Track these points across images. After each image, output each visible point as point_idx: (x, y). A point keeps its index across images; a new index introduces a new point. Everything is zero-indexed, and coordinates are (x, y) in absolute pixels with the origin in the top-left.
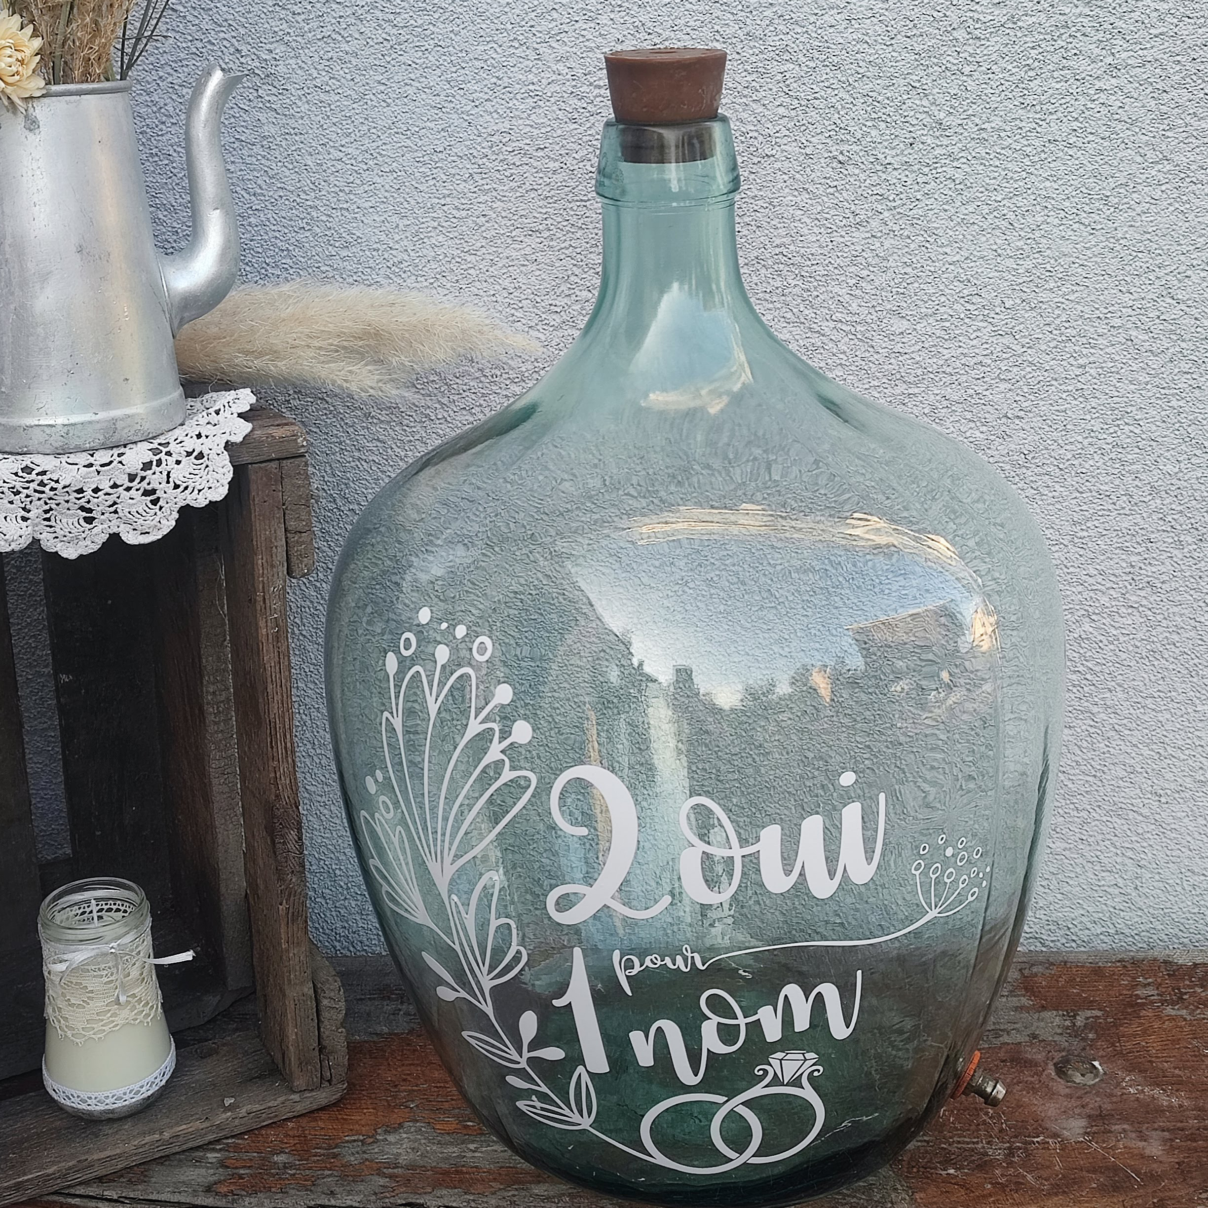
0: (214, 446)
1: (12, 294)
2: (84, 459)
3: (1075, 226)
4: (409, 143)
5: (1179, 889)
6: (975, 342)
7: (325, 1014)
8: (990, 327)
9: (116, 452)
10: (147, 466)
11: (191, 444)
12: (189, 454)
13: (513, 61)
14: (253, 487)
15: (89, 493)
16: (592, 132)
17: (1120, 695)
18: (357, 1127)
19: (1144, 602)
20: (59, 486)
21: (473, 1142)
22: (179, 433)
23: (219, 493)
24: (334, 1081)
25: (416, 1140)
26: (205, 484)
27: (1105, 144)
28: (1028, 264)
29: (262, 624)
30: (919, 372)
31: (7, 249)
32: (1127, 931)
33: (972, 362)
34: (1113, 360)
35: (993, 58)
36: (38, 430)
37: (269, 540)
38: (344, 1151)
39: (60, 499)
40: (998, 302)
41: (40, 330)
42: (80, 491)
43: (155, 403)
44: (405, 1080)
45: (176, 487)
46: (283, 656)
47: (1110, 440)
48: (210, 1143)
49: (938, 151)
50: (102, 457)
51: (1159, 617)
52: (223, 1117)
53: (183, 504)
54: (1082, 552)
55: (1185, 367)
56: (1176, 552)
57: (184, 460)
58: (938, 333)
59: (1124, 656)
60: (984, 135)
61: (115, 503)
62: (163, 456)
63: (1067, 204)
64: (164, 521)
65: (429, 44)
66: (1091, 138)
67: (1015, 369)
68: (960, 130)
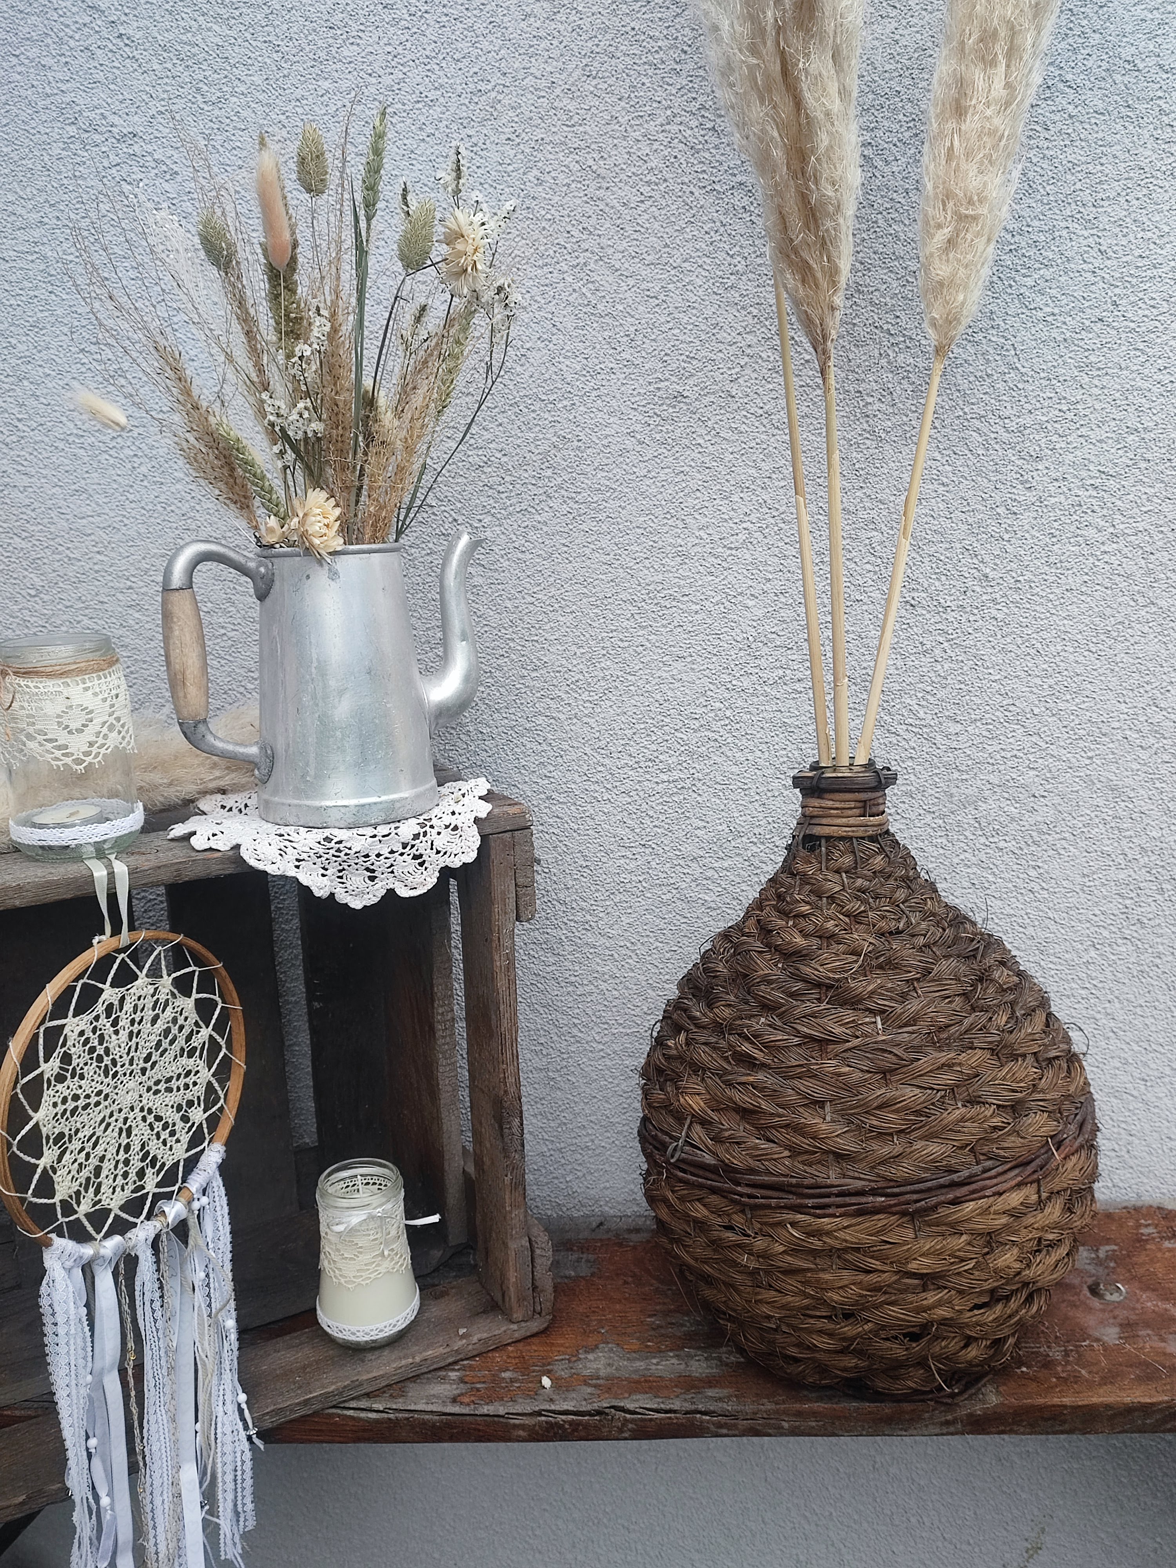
0: (465, 820)
1: (317, 705)
2: (370, 831)
3: (1086, 653)
4: (585, 590)
5: (1160, 1151)
6: (1011, 740)
7: (538, 1261)
8: (1022, 730)
9: (393, 826)
10: (416, 836)
11: (448, 819)
12: (447, 827)
13: (666, 529)
14: (493, 852)
15: (373, 857)
16: (725, 582)
17: (1117, 1005)
18: (562, 1349)
19: (1135, 935)
20: (352, 852)
21: (654, 1357)
22: (436, 811)
23: (470, 857)
24: (543, 1313)
25: (610, 1358)
26: (459, 850)
27: (1109, 592)
28: (1051, 681)
29: (497, 957)
30: (970, 763)
31: (313, 670)
32: (1121, 1184)
33: (1009, 755)
34: (1113, 753)
35: (1026, 528)
36: (335, 810)
37: (503, 893)
38: (555, 1368)
39: (351, 862)
40: (1028, 710)
41: (338, 733)
42: (367, 856)
43: (421, 789)
44: (594, 1312)
45: (438, 852)
46: (512, 982)
47: (1110, 813)
48: (450, 1364)
49: (985, 597)
50: (383, 830)
51: (1147, 946)
52: (459, 1344)
53: (443, 865)
54: (1089, 897)
55: (1166, 758)
56: (1158, 897)
57: (443, 832)
58: (984, 733)
59: (1119, 975)
60: (1019, 585)
61: (392, 865)
62: (427, 829)
63: (1079, 636)
64: (428, 879)
65: (602, 516)
66: (1098, 587)
67: (1040, 761)
68: (1001, 581)
